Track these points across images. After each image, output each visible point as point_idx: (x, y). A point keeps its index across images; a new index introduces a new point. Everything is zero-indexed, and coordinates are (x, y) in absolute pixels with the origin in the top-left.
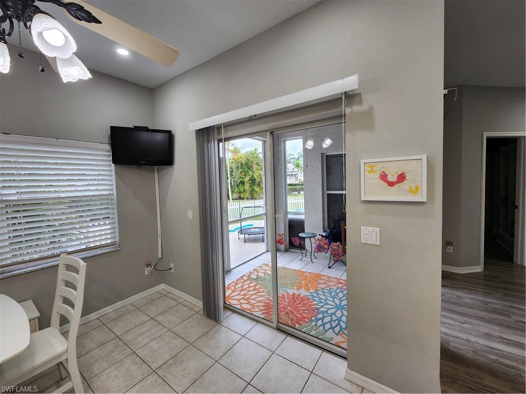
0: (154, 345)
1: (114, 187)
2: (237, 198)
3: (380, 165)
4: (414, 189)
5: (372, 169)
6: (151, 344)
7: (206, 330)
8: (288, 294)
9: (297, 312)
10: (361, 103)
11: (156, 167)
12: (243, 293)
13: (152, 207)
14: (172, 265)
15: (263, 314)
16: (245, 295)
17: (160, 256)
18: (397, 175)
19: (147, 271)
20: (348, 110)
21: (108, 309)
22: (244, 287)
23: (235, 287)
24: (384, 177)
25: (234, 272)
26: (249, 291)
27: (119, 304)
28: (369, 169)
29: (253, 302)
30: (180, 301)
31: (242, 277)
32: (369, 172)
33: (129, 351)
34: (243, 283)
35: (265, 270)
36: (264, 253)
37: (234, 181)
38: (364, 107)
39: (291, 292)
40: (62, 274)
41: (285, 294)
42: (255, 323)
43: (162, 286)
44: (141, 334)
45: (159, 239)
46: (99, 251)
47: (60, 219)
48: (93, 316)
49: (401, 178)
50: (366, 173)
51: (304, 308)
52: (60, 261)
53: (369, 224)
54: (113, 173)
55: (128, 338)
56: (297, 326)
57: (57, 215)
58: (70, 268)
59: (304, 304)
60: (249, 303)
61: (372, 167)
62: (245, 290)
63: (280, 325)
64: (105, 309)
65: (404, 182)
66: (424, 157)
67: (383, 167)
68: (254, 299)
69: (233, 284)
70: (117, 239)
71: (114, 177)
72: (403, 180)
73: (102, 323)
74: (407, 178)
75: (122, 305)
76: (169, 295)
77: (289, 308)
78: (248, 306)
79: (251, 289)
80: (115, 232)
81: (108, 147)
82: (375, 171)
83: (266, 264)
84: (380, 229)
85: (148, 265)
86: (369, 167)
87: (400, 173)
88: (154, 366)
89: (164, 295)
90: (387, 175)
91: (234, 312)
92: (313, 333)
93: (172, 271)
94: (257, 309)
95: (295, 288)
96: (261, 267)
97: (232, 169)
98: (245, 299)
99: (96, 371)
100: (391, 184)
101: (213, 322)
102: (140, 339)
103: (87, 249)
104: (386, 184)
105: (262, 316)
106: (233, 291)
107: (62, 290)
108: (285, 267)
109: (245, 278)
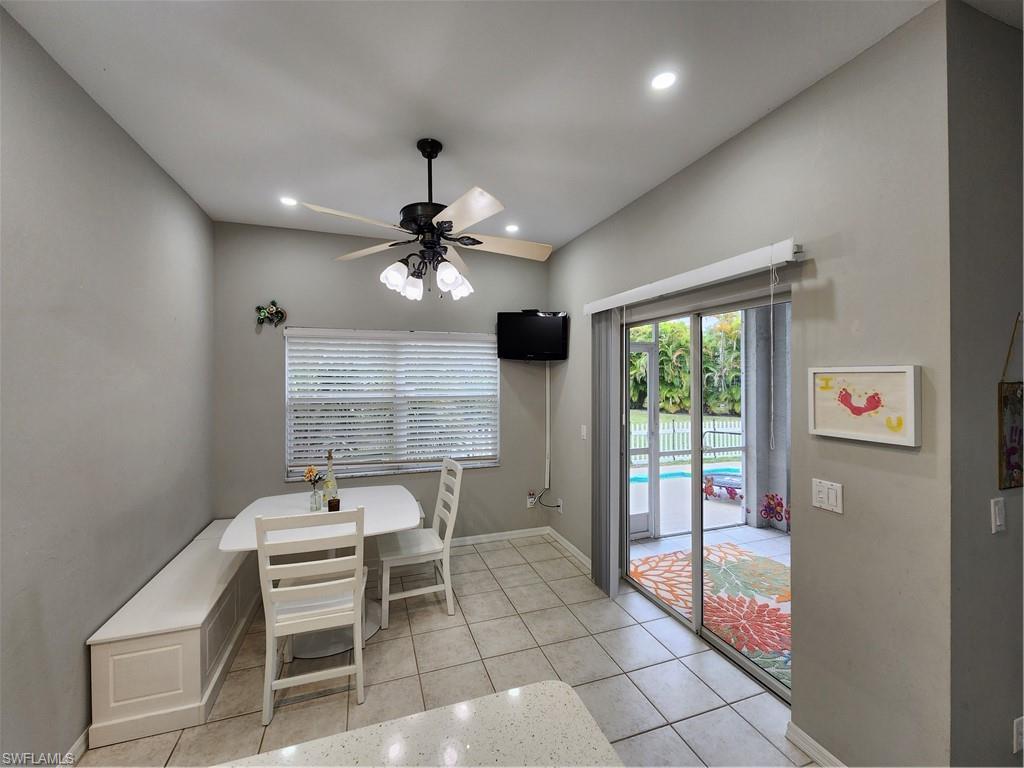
0: (524, 591)
1: (498, 387)
2: (728, 412)
3: (840, 378)
4: (894, 423)
5: (827, 384)
6: (521, 588)
7: (589, 598)
8: (753, 601)
9: (757, 632)
10: (814, 274)
11: (548, 362)
12: (667, 575)
13: (540, 415)
14: (560, 502)
15: (690, 613)
16: (669, 579)
17: (547, 487)
18: (867, 396)
19: (530, 502)
20: (794, 286)
21: (484, 538)
22: (673, 568)
23: (657, 563)
24: (845, 398)
25: (664, 541)
26: (680, 576)
27: (495, 536)
28: (823, 383)
29: (679, 592)
30: (567, 554)
31: (675, 553)
32: (822, 388)
33: (497, 587)
34: (674, 561)
35: (725, 553)
36: (739, 525)
37: (720, 376)
38: (820, 281)
39: (761, 600)
40: (444, 477)
41: (748, 600)
42: (664, 615)
43: (547, 530)
44: (513, 575)
45: (548, 461)
46: (479, 464)
47: (447, 421)
48: (469, 540)
49: (874, 402)
50: (818, 389)
51: (774, 632)
52: (442, 467)
53: (825, 476)
54: (498, 369)
55: (499, 574)
56: (745, 650)
57: (444, 415)
58: (451, 472)
59: (778, 626)
60: (672, 592)
61: (827, 381)
62: (672, 572)
63: (704, 630)
64: (481, 536)
65: (877, 410)
66: (910, 370)
67: (844, 381)
68: (682, 589)
69: (657, 559)
70: (498, 453)
71: (498, 375)
72: (877, 407)
73: (476, 550)
74: (883, 403)
75: (499, 539)
76: (554, 544)
77: (744, 621)
78: (668, 596)
79: (685, 574)
80: (496, 443)
81: (494, 338)
82: (832, 388)
83: (732, 545)
84: (843, 487)
85: (531, 495)
86: (822, 380)
87: (871, 393)
88: (519, 610)
89: (548, 542)
90: (850, 395)
91: (638, 591)
92: (772, 670)
93: (560, 510)
94: (682, 603)
95: (775, 597)
96: (720, 547)
97: (718, 352)
98: (666, 585)
99: (465, 592)
100: (857, 411)
101: (602, 593)
102: (511, 579)
103: (468, 459)
104: (849, 411)
105: (688, 616)
106: (652, 569)
107: (442, 493)
108: (773, 559)
109: (681, 556)
